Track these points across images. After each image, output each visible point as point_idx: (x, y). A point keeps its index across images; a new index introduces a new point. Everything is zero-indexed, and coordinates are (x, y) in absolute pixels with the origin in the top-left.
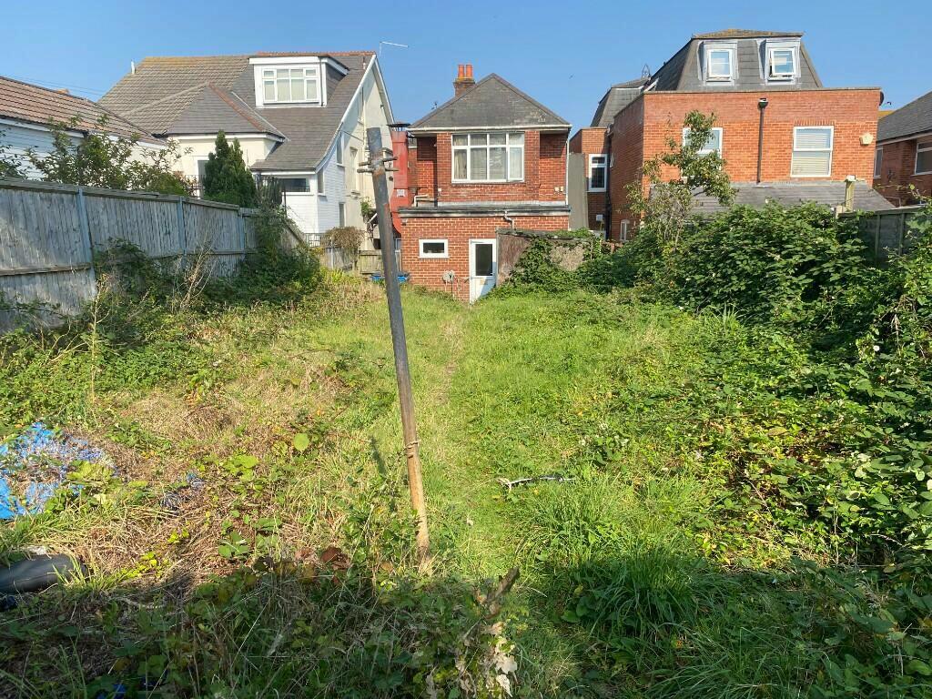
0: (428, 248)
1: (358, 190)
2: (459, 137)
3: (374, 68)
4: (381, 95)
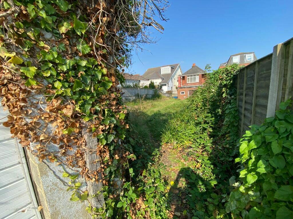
0: (182, 93)
1: (175, 85)
3: (179, 66)
4: (181, 70)
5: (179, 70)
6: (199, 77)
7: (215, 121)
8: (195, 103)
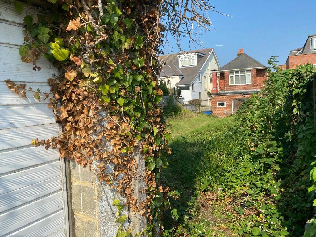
0: (220, 104)
1: (206, 88)
2: (231, 72)
3: (213, 52)
4: (216, 60)
5: (213, 60)
6: (251, 74)
7: (283, 153)
8: (248, 123)
